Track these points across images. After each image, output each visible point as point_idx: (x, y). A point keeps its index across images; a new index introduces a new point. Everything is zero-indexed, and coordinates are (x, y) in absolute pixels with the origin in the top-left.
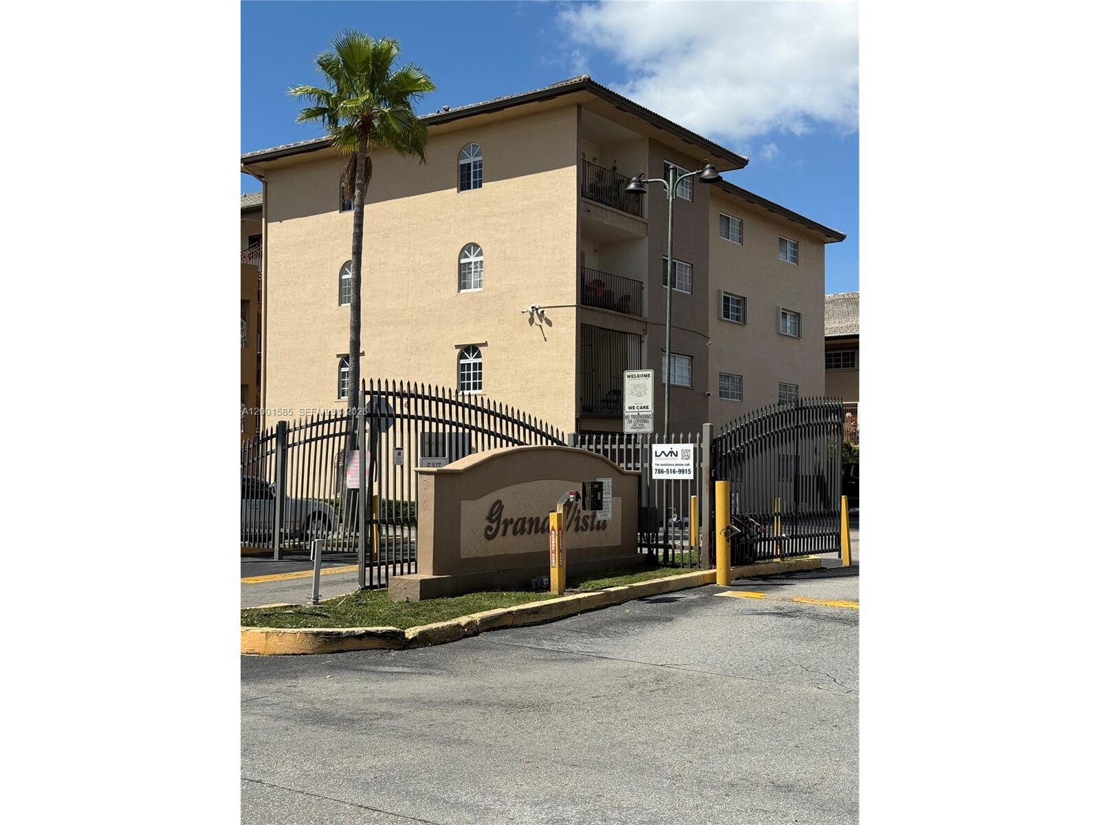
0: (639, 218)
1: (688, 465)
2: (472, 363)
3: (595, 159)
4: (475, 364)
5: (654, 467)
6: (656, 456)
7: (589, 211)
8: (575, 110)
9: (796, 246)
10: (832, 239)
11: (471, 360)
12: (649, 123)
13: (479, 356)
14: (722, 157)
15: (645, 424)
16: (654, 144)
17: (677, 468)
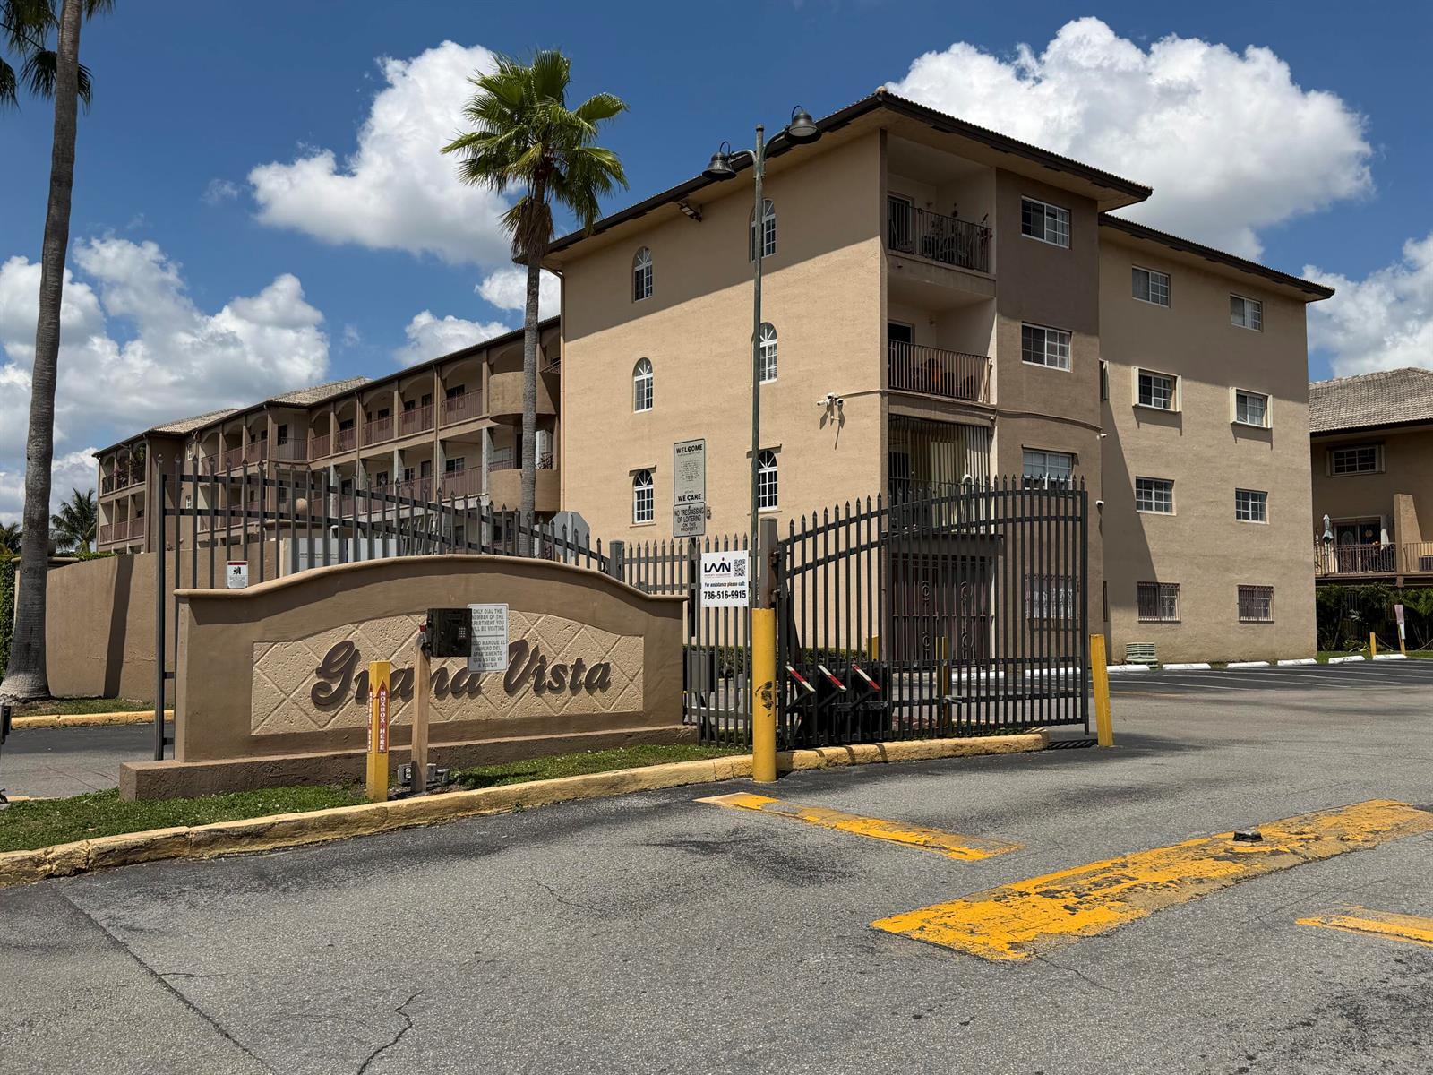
0: (985, 275)
1: (742, 584)
2: (767, 472)
3: (929, 205)
4: (770, 474)
5: (704, 589)
6: (706, 571)
7: (900, 267)
8: (877, 137)
9: (1259, 307)
10: (1313, 295)
11: (766, 469)
12: (988, 147)
13: (774, 463)
14: (1110, 186)
15: (697, 522)
16: (1002, 174)
17: (730, 590)
